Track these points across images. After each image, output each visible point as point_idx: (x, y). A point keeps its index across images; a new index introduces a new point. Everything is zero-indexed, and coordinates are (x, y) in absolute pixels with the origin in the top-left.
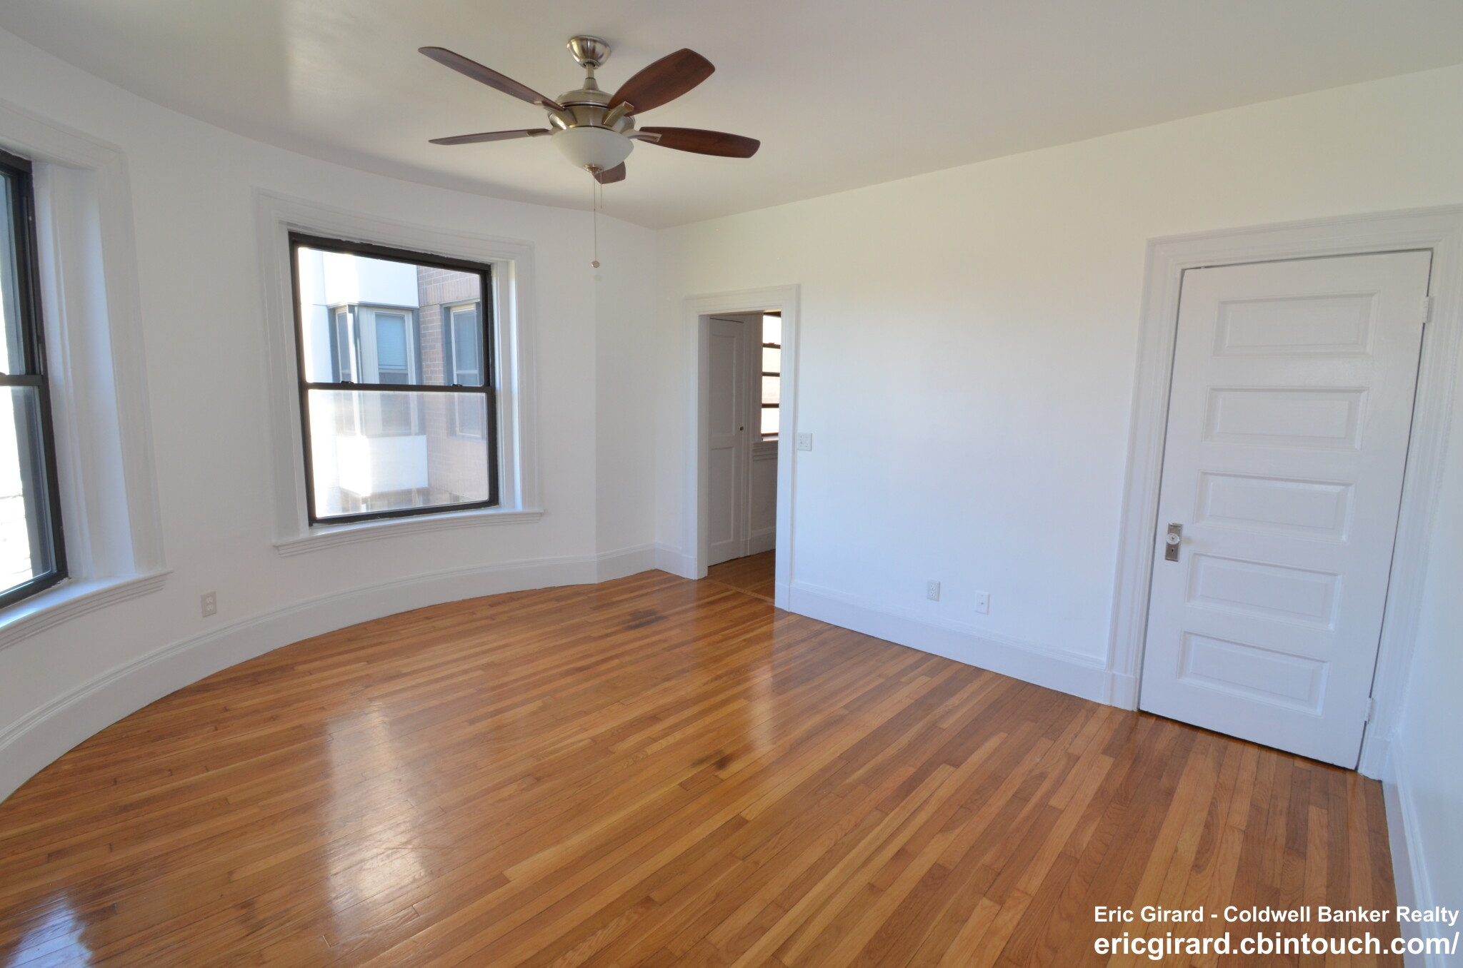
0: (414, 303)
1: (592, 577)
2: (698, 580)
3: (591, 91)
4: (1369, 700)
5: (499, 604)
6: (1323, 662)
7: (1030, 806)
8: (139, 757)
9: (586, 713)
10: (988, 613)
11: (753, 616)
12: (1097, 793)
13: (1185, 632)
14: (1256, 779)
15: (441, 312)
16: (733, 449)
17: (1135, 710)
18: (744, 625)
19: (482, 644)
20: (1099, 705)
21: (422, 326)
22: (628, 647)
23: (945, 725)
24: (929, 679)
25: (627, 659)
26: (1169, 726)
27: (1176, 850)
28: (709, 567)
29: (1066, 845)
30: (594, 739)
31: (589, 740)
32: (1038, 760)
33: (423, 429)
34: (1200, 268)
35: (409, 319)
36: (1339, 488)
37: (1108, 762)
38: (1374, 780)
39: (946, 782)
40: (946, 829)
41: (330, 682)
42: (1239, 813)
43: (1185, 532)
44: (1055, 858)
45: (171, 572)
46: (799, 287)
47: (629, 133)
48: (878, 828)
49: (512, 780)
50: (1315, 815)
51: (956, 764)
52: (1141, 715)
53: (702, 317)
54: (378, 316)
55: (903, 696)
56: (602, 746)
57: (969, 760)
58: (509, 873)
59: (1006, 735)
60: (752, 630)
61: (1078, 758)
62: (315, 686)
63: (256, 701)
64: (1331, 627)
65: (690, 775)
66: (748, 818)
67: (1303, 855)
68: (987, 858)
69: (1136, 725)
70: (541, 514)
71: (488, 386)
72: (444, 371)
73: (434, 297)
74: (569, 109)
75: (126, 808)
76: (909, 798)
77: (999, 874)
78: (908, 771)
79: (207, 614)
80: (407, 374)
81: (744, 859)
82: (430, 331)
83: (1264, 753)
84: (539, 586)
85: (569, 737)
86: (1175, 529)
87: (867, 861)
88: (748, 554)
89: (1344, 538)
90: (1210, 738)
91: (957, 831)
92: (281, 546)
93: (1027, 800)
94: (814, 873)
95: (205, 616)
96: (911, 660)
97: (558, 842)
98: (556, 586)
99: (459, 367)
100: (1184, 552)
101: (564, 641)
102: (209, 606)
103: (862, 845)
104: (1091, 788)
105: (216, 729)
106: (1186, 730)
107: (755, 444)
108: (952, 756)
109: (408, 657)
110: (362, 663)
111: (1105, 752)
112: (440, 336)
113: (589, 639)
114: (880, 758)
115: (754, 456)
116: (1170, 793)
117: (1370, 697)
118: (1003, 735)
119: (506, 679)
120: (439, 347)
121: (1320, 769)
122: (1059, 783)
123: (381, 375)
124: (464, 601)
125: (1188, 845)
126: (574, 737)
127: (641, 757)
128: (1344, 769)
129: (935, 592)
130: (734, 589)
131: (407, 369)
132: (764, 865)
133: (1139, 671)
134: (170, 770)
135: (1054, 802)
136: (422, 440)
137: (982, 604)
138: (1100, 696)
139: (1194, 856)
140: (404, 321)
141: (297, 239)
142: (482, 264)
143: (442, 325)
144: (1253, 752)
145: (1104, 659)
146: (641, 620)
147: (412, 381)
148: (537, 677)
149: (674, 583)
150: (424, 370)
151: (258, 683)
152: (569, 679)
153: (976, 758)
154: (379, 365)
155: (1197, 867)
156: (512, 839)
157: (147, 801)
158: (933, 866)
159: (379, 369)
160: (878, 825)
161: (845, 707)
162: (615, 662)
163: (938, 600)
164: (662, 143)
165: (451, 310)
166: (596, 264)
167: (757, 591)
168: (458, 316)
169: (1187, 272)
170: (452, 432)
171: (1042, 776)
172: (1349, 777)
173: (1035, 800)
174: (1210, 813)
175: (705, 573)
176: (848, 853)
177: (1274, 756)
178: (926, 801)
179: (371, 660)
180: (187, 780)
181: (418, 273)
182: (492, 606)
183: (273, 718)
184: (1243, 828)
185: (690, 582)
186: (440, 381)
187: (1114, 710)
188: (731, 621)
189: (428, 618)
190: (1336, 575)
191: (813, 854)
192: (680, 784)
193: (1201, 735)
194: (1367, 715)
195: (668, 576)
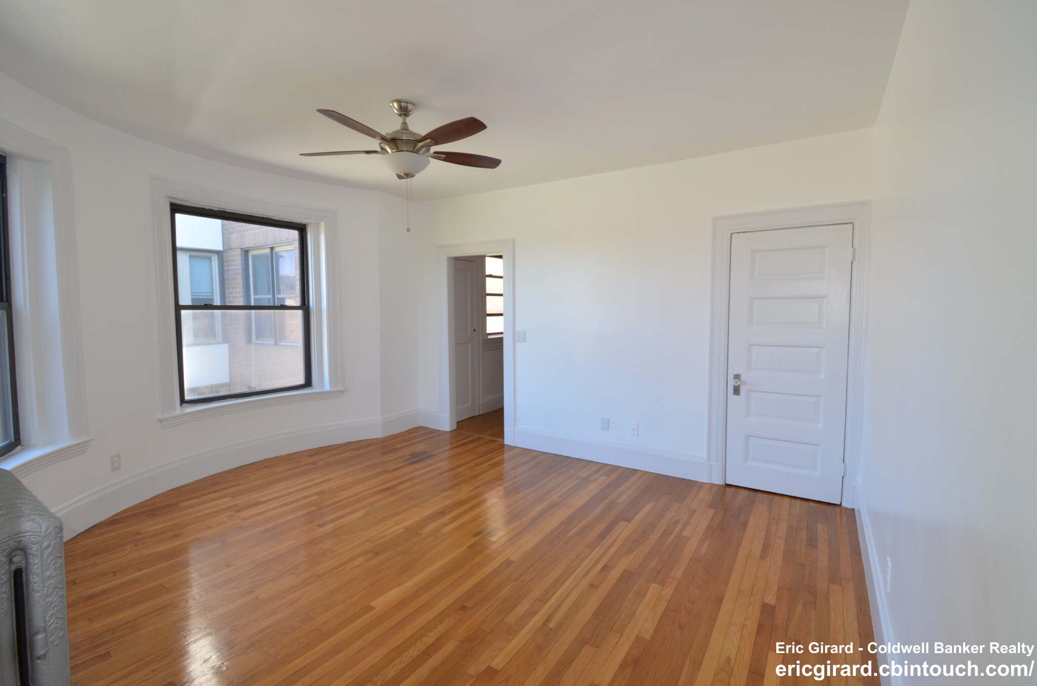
0: (219, 247)
1: (378, 433)
2: (451, 431)
3: (405, 131)
4: (843, 464)
5: (316, 454)
6: (818, 445)
7: (672, 537)
8: (85, 567)
9: (397, 514)
10: (638, 435)
11: (492, 451)
12: (707, 528)
13: (747, 435)
14: (790, 513)
15: (241, 254)
16: (470, 344)
17: (724, 484)
18: (487, 456)
19: (312, 480)
20: (704, 483)
21: (225, 264)
22: (415, 474)
23: (619, 501)
24: (606, 477)
25: (415, 481)
26: (742, 491)
27: (751, 551)
28: (457, 422)
29: (693, 554)
30: (406, 528)
31: (403, 529)
32: (674, 514)
33: (225, 340)
34: (740, 233)
35: (215, 259)
36: (818, 349)
37: (711, 512)
38: (850, 509)
39: (624, 530)
40: (628, 553)
41: (211, 510)
42: (782, 530)
43: (742, 378)
44: (688, 560)
45: (93, 439)
46: (514, 240)
47: (427, 154)
48: (590, 557)
49: (359, 556)
50: (821, 528)
51: (629, 521)
52: (727, 487)
53: (449, 258)
54: (191, 257)
55: (592, 489)
56: (413, 532)
57: (636, 518)
58: (373, 604)
59: (655, 503)
60: (493, 459)
61: (695, 511)
62: (198, 514)
63: (160, 526)
64: (820, 425)
65: (473, 542)
66: (513, 560)
67: (816, 547)
68: (653, 564)
69: (725, 491)
70: (343, 392)
71: (305, 306)
72: (244, 296)
73: (236, 243)
74: (393, 141)
75: (91, 597)
76: (605, 540)
77: (660, 571)
78: (602, 527)
79: (114, 470)
80: (213, 299)
81: (516, 580)
82: (232, 267)
83: (793, 501)
84: (341, 442)
85: (390, 528)
86: (737, 377)
87: (587, 573)
88: (481, 413)
89: (822, 376)
90: (764, 495)
91: (634, 553)
92: (163, 420)
93: (670, 534)
94: (558, 583)
95: (113, 471)
96: (595, 468)
97: (400, 585)
98: (354, 441)
99: (255, 294)
100: (743, 390)
101: (369, 474)
102: (116, 463)
103: (583, 566)
104: (703, 525)
105: (137, 546)
106: (751, 492)
107: (483, 340)
108: (626, 516)
109: (261, 492)
110: (229, 498)
111: (709, 507)
112: (240, 271)
113: (386, 472)
114: (584, 522)
115: (483, 348)
116: (745, 524)
117: (844, 462)
118: (653, 503)
119: (337, 499)
120: (239, 279)
121: (823, 506)
122: (686, 524)
123: (193, 300)
124: (289, 455)
125: (757, 549)
126: (394, 528)
127: (440, 535)
128: (835, 505)
129: (606, 425)
130: (477, 435)
131: (213, 296)
132: (528, 582)
133: (724, 461)
134: (113, 572)
135: (684, 534)
136: (225, 348)
137: (634, 429)
138: (704, 479)
139: (760, 552)
140: (211, 261)
141: (177, 208)
142: (300, 224)
143: (242, 263)
144: (787, 500)
145: (705, 456)
146: (416, 458)
147: (217, 302)
148: (358, 497)
149: (434, 434)
150: (227, 295)
151: (156, 516)
152: (379, 496)
153: (640, 516)
154: (192, 293)
155: (762, 557)
156: (370, 586)
157: (104, 592)
158: (623, 572)
159: (192, 295)
160: (590, 555)
161: (560, 497)
162: (408, 484)
163: (608, 430)
164: (445, 160)
165: (249, 252)
166: (408, 230)
167: (491, 436)
168: (254, 257)
169: (733, 235)
170: (249, 340)
171: (677, 522)
172: (838, 509)
173: (675, 533)
174: (767, 531)
175: (455, 427)
176: (576, 570)
177: (798, 502)
178: (614, 541)
179: (234, 495)
180: (128, 577)
181: (223, 226)
182: (311, 456)
183: (176, 536)
184: (785, 537)
185: (445, 433)
186: (241, 303)
187: (712, 485)
188: (478, 454)
189: (267, 467)
190: (820, 397)
191: (555, 574)
192: (468, 547)
193: (759, 494)
194: (843, 472)
195: (430, 430)
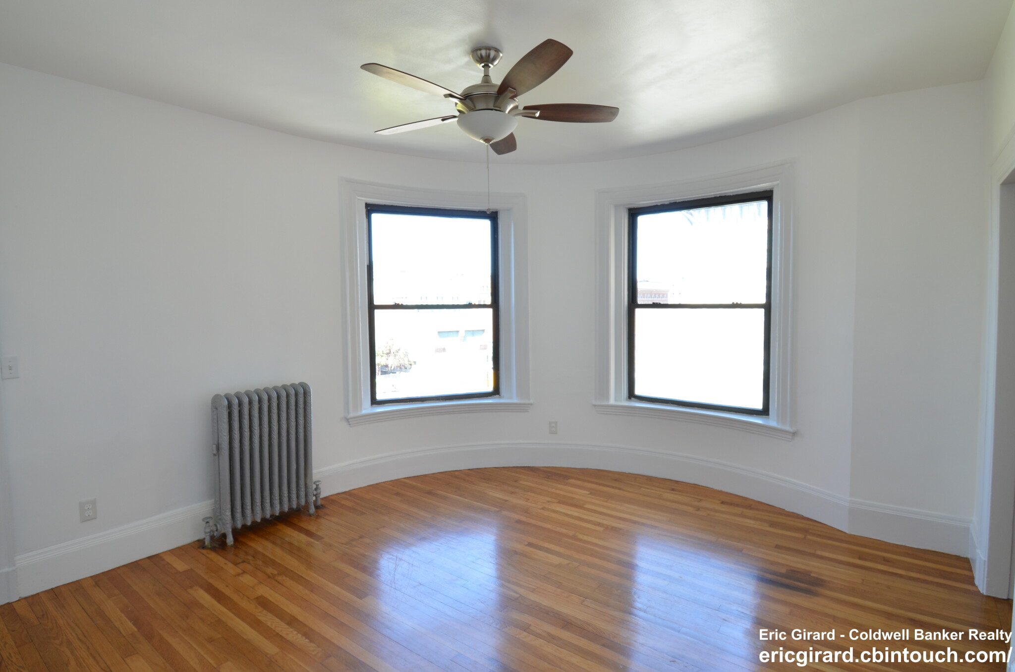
41: (559, 492)
53: (1002, 187)
62: (552, 490)
63: (528, 484)
70: (794, 434)
92: (596, 406)
95: (551, 433)
102: (553, 428)
